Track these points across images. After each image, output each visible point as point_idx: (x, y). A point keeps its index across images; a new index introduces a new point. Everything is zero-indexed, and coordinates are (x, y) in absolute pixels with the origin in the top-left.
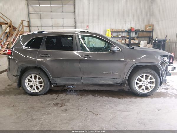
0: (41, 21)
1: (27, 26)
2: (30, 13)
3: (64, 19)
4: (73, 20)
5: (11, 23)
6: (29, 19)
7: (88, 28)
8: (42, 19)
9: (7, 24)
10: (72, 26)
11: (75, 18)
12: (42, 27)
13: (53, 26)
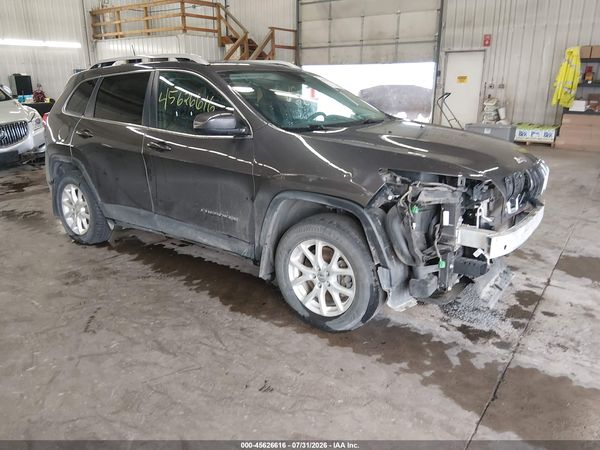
0: (330, 27)
1: (289, 48)
2: (302, 4)
3: (402, 15)
4: (434, 15)
5: (245, 37)
6: (299, 23)
7: (488, 45)
8: (334, 20)
9: (234, 40)
10: (428, 39)
11: (441, 10)
12: (332, 49)
13: (364, 43)
